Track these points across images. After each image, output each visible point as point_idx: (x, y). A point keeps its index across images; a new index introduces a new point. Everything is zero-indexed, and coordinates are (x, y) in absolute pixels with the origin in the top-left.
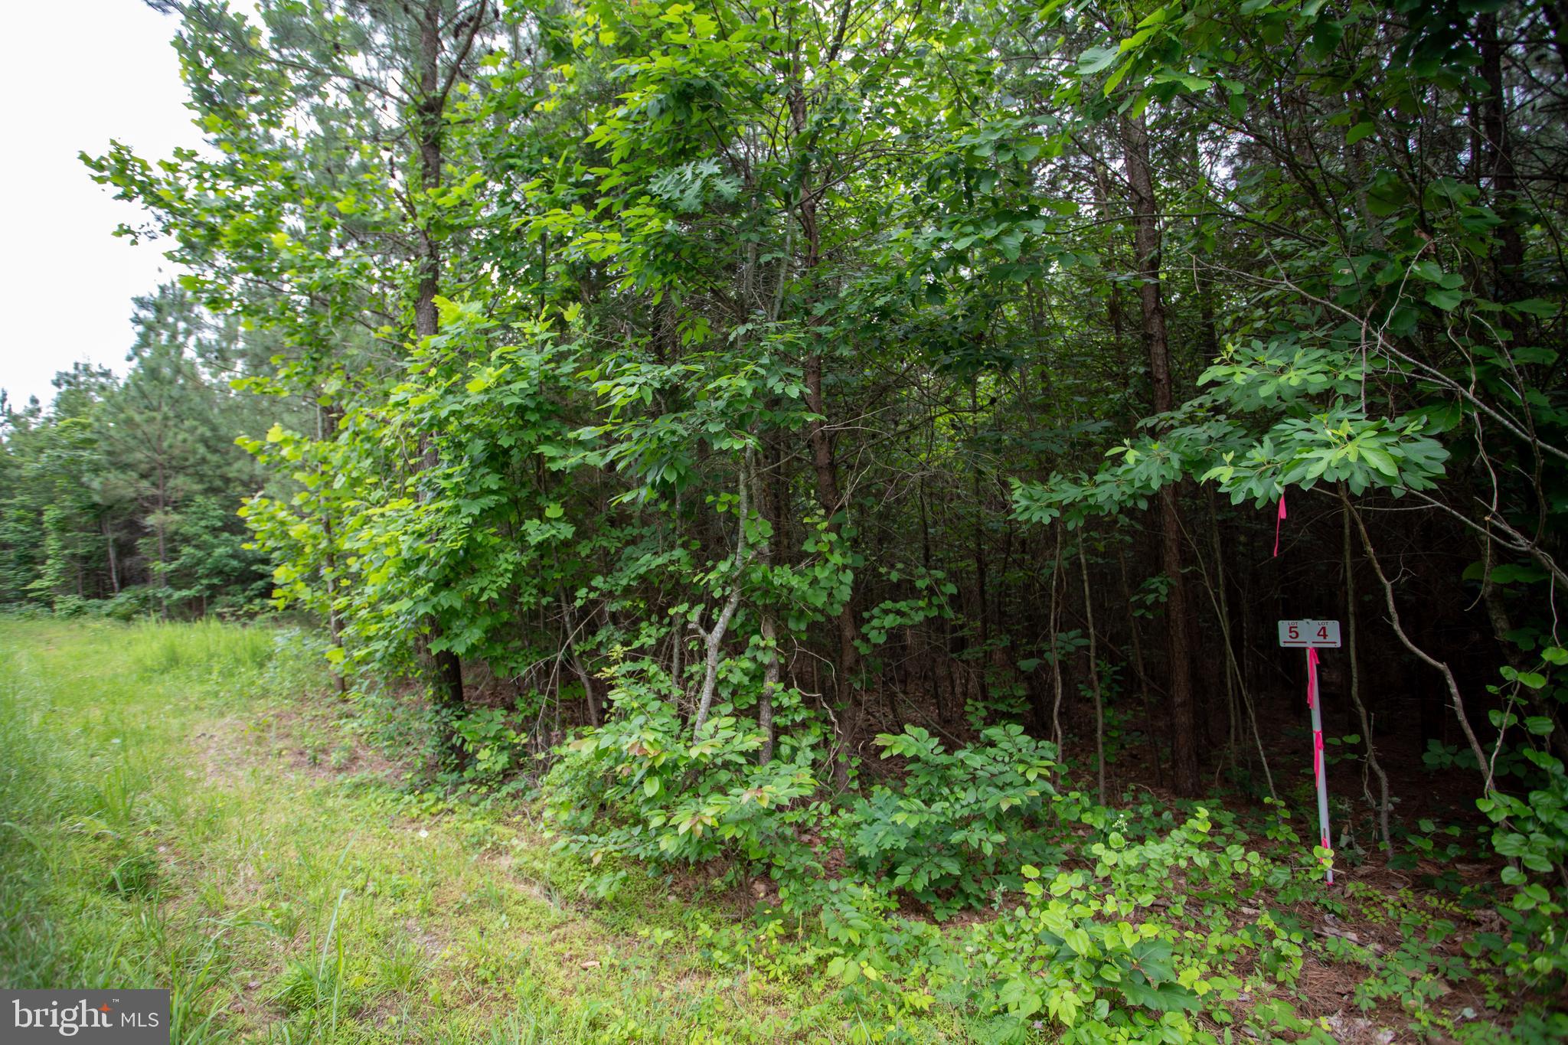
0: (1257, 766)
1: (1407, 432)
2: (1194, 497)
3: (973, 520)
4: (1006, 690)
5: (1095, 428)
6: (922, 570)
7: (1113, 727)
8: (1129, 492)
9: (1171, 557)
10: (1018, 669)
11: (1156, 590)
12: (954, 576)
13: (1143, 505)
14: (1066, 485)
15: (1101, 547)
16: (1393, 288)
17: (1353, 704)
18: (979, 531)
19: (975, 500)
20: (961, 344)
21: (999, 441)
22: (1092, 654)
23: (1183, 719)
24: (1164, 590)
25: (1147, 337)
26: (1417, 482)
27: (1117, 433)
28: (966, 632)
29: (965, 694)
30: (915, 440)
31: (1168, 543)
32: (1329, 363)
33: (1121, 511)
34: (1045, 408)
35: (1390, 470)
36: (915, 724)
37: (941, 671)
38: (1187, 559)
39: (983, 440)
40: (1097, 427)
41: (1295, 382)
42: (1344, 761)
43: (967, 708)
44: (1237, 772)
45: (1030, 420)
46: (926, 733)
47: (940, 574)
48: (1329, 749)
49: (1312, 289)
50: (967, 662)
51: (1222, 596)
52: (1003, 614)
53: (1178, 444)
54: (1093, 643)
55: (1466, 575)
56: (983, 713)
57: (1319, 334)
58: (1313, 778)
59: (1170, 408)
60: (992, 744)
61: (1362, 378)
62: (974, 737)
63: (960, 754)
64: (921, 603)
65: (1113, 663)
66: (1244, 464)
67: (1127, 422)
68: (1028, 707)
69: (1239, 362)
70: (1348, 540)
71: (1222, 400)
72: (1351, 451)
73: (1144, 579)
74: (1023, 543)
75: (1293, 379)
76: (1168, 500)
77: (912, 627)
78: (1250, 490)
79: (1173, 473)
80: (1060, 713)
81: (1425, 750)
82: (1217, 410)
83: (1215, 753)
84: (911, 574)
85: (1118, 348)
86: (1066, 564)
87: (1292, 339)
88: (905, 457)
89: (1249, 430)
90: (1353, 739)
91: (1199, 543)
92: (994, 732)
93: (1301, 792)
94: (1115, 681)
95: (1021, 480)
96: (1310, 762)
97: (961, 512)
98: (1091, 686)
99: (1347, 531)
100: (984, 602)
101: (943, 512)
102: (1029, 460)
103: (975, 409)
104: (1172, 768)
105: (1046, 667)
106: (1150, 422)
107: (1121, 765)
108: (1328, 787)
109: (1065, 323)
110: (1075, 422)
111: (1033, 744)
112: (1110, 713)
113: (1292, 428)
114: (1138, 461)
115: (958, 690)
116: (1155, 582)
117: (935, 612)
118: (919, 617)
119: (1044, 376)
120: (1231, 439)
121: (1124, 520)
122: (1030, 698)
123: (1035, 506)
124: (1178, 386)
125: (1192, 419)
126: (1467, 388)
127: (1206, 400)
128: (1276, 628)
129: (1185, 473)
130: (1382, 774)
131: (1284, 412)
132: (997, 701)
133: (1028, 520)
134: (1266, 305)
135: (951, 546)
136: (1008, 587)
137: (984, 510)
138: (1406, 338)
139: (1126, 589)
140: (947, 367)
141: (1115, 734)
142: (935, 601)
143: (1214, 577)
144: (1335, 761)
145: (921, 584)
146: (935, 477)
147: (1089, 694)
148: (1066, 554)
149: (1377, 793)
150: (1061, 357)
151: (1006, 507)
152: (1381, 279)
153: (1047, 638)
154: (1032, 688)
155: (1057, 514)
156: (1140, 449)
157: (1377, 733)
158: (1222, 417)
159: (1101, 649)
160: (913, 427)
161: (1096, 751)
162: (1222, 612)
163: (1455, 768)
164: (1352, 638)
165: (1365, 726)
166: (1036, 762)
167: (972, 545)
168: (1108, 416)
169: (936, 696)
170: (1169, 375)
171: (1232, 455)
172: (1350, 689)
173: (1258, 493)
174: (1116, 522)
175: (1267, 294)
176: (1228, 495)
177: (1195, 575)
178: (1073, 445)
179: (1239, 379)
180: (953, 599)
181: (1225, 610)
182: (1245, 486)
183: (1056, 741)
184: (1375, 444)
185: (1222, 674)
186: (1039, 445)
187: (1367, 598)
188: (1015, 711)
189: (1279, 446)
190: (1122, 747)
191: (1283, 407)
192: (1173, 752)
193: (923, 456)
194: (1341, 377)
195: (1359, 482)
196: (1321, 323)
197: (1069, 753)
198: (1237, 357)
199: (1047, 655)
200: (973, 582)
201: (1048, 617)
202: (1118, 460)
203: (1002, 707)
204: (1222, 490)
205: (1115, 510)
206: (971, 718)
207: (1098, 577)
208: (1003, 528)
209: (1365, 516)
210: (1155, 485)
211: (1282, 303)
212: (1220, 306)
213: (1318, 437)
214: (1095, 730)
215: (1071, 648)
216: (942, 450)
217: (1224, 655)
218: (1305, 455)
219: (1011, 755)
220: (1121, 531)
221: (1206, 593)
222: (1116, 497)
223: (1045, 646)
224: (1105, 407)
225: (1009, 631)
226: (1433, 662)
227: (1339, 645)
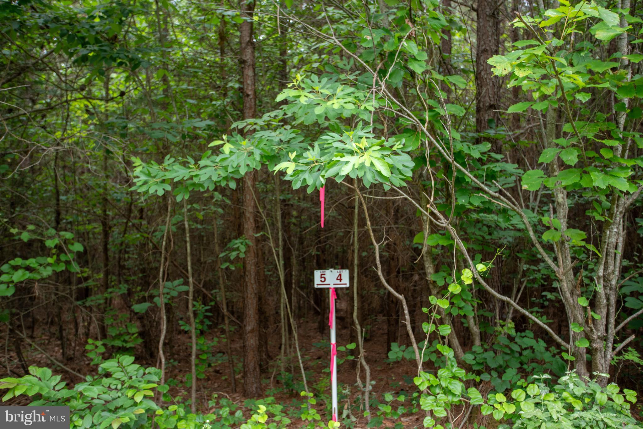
0: (297, 369)
1: (394, 148)
2: (266, 182)
3: (101, 191)
4: (122, 329)
5: (202, 124)
6: (52, 231)
7: (204, 352)
8: (223, 174)
9: (249, 225)
10: (132, 311)
11: (238, 249)
12: (82, 237)
13: (233, 185)
14: (177, 167)
15: (200, 216)
16: (392, 54)
17: (353, 323)
18: (106, 200)
19: (102, 174)
20: (97, 41)
21: (125, 127)
22: (191, 297)
23: (252, 341)
24: (243, 249)
25: (242, 62)
26: (398, 182)
27: (217, 131)
28: (90, 283)
29: (87, 335)
30: (51, 119)
31: (248, 215)
32: (356, 98)
33: (216, 190)
34: (165, 106)
35: (386, 172)
36: (39, 364)
37: (67, 316)
38: (259, 227)
39: (111, 126)
40: (203, 124)
41: (336, 106)
42: (347, 361)
43: (88, 347)
44: (285, 376)
45: (152, 114)
46: (49, 372)
47: (68, 235)
48: (340, 355)
49: (348, 46)
50: (90, 309)
51: (281, 253)
52: (122, 267)
53: (259, 142)
54: (191, 289)
55: (416, 240)
56: (102, 350)
57: (352, 77)
58: (329, 374)
59: (254, 116)
60: (108, 375)
61: (373, 109)
62: (93, 370)
63: (80, 387)
64: (50, 260)
65: (205, 304)
66: (301, 161)
67: (224, 123)
68: (140, 341)
69: (303, 89)
70: (356, 216)
71: (289, 114)
72: (366, 159)
73: (230, 240)
74: (141, 210)
75: (336, 104)
76: (249, 183)
77: (39, 281)
78: (305, 180)
79: (255, 164)
80: (165, 344)
81: (389, 350)
82: (285, 121)
83: (271, 363)
84: (41, 234)
85: (222, 67)
86: (174, 229)
87: (334, 79)
88: (41, 132)
89: (306, 137)
90: (352, 346)
91: (268, 215)
92: (109, 365)
93: (321, 386)
94: (206, 317)
95: (142, 160)
96: (328, 365)
97: (90, 183)
98: (188, 322)
99: (356, 211)
100: (107, 259)
101: (74, 182)
102: (149, 145)
103: (107, 99)
104: (243, 377)
105: (155, 309)
106: (240, 125)
107: (208, 379)
108: (338, 379)
109: (184, 40)
110: (186, 120)
111: (141, 371)
112: (202, 341)
113: (330, 138)
114: (231, 153)
115: (81, 331)
116: (237, 243)
117: (62, 267)
118: (47, 272)
119: (165, 80)
120: (294, 142)
121: (218, 196)
122: (141, 334)
123: (152, 181)
124: (260, 101)
125: (268, 126)
126: (424, 124)
127: (279, 113)
128: (312, 274)
129: (263, 165)
130: (367, 368)
131: (327, 128)
132: (114, 338)
133: (147, 192)
134: (320, 52)
135: (80, 211)
136: (128, 246)
137: (110, 183)
138: (396, 89)
139: (217, 248)
140: (85, 58)
141: (204, 357)
142: (63, 257)
143: (276, 240)
144: (342, 362)
145: (50, 243)
146: (67, 152)
147: (187, 328)
148: (174, 220)
149: (363, 379)
150: (180, 66)
151: (128, 181)
152: (387, 47)
153: (156, 286)
154: (144, 326)
155: (169, 188)
156: (233, 143)
157: (366, 340)
158: (288, 127)
159: (197, 292)
160: (50, 108)
161: (190, 371)
162: (280, 265)
163: (404, 359)
164: (355, 281)
165: (360, 338)
166: (143, 385)
167: (99, 211)
168: (210, 117)
169: (61, 338)
170: (255, 93)
171: (295, 154)
172: (352, 313)
173: (310, 182)
174: (212, 197)
175: (321, 45)
176: (289, 182)
177: (265, 238)
178: (184, 137)
179: (303, 100)
180: (80, 256)
181: (282, 262)
182: (302, 177)
183: (160, 367)
184: (378, 155)
185: (278, 308)
186: (158, 134)
187: (364, 254)
188: (128, 345)
189: (323, 151)
190: (210, 365)
191: (327, 124)
192: (244, 366)
193: (59, 134)
194: (362, 108)
195: (369, 180)
196: (352, 70)
197: (170, 374)
198: (302, 85)
199: (156, 300)
200: (98, 241)
201: (158, 269)
202: (217, 150)
203: (118, 343)
204: (287, 178)
205: (212, 188)
206: (91, 355)
207: (197, 238)
208: (126, 198)
209: (369, 200)
210: (243, 171)
211: (330, 53)
212: (291, 47)
213: (348, 147)
214: (190, 355)
215: (175, 294)
216: (76, 130)
217: (280, 295)
218: (338, 158)
219: (123, 383)
220: (215, 205)
221: (270, 251)
222: (215, 178)
223: (154, 292)
224: (209, 110)
225: (127, 281)
226: (397, 294)
227: (348, 285)
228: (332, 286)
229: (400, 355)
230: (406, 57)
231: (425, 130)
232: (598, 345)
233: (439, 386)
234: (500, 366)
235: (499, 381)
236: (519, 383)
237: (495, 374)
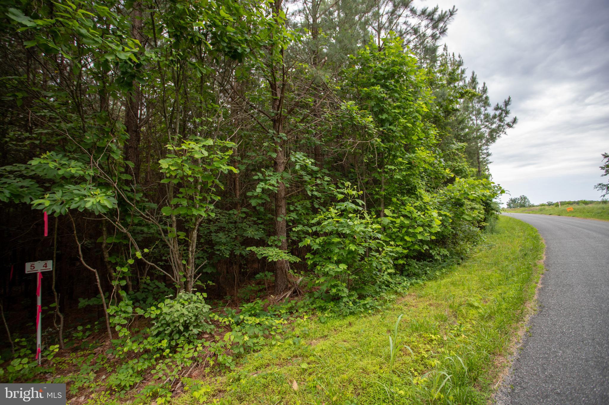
16: (103, 148)
17: (52, 292)
41: (72, 171)
70: (56, 229)
72: (100, 199)
90: (54, 305)
126: (115, 183)
128: (24, 266)
130: (61, 316)
149: (59, 323)
157: (60, 301)
164: (54, 266)
165: (56, 300)
182: (53, 207)
184: (105, 198)
195: (99, 210)
226: (92, 269)
227: (51, 269)
228: (39, 271)
229: (87, 303)
230: (110, 150)
231: (115, 185)
232: (189, 279)
233: (121, 311)
234: (144, 298)
235: (144, 304)
236: (154, 304)
237: (141, 302)
